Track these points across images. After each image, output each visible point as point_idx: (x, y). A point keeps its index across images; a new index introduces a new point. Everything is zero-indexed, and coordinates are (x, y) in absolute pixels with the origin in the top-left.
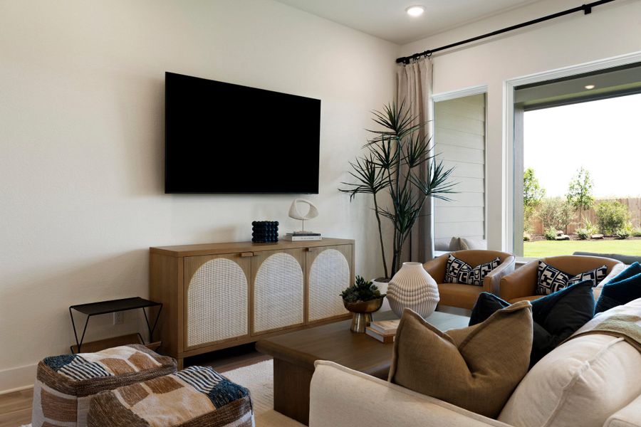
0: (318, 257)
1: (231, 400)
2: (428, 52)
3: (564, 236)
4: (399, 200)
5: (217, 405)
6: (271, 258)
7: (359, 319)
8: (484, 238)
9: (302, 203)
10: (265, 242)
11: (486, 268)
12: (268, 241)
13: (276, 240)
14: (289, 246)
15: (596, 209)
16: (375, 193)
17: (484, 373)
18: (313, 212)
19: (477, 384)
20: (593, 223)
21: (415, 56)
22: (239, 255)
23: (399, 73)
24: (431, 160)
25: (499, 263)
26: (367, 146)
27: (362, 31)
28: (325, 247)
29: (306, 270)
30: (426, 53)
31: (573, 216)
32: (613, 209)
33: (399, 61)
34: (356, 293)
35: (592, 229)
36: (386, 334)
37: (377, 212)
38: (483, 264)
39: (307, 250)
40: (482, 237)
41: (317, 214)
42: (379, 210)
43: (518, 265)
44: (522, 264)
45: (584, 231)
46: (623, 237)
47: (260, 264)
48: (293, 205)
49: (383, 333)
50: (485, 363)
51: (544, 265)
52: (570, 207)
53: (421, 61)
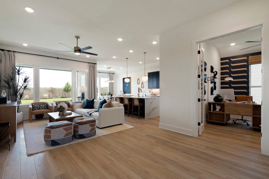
2: (15, 51)
11: (44, 105)
25: (47, 104)
53: (12, 53)
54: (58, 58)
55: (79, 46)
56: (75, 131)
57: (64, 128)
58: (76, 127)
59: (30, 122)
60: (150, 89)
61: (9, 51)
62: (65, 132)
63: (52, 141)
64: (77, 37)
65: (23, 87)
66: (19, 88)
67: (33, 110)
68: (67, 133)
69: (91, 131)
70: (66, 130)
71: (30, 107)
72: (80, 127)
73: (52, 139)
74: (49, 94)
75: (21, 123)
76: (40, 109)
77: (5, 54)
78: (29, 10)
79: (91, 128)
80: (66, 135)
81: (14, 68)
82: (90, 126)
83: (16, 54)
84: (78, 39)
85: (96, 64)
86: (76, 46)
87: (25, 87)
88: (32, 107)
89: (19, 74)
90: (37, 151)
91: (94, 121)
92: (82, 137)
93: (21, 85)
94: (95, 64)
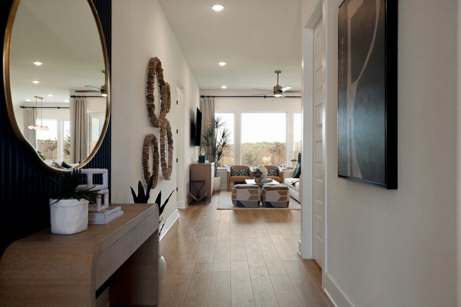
23: (202, 101)
30: (213, 97)
33: (201, 96)
53: (211, 99)
54: (265, 97)
55: (280, 85)
56: (262, 198)
57: (249, 190)
58: (263, 192)
59: (228, 191)
61: (208, 97)
62: (250, 195)
63: (238, 201)
64: (278, 72)
65: (221, 144)
66: (217, 144)
67: (231, 176)
68: (252, 196)
69: (280, 200)
70: (251, 192)
71: (228, 170)
72: (267, 192)
73: (238, 199)
74: (273, 156)
75: (217, 192)
76: (239, 174)
77: (205, 101)
78: (222, 64)
79: (280, 196)
80: (251, 198)
81: (213, 120)
82: (280, 194)
83: (216, 100)
84: (279, 74)
86: (276, 85)
87: (224, 143)
88: (230, 171)
89: (217, 128)
90: (225, 208)
91: (286, 189)
92: (269, 205)
93: (219, 142)
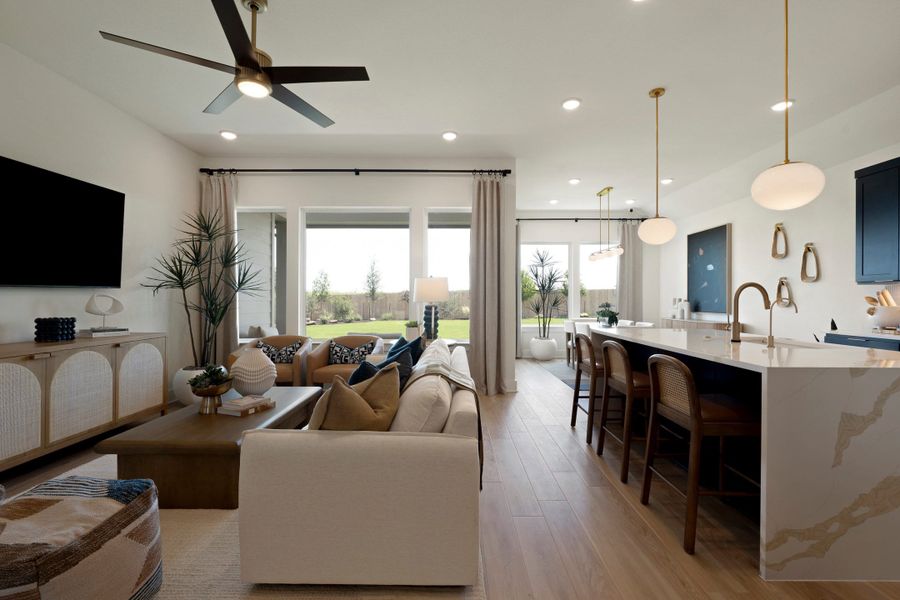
0: (130, 352)
1: (139, 493)
2: (234, 170)
3: (311, 322)
4: (208, 296)
5: (127, 502)
6: (72, 357)
7: (208, 401)
8: (271, 325)
9: (103, 297)
10: (57, 340)
11: (291, 349)
12: (62, 339)
13: (73, 338)
14: (91, 344)
15: (332, 301)
16: (184, 289)
17: (381, 408)
18: (116, 306)
19: (380, 416)
20: (329, 311)
21: (220, 171)
22: (31, 358)
23: (204, 182)
24: (237, 266)
25: (301, 345)
26: (174, 245)
27: (165, 135)
28: (138, 342)
29: (115, 367)
30: (231, 171)
31: (316, 306)
32: (342, 302)
33: (202, 170)
34: (207, 380)
35: (329, 317)
36: (242, 409)
37: (186, 306)
38: (288, 346)
39: (118, 345)
40: (268, 325)
41: (122, 308)
42: (189, 304)
43: (314, 345)
44: (318, 344)
45: (325, 318)
46: (350, 322)
47: (58, 366)
48: (92, 299)
49: (239, 409)
50: (381, 402)
51: (334, 343)
52: (314, 300)
53: (227, 176)
54: (357, 171)
60: (880, 288)
83: (240, 179)
85: (509, 172)
94: (506, 173)
